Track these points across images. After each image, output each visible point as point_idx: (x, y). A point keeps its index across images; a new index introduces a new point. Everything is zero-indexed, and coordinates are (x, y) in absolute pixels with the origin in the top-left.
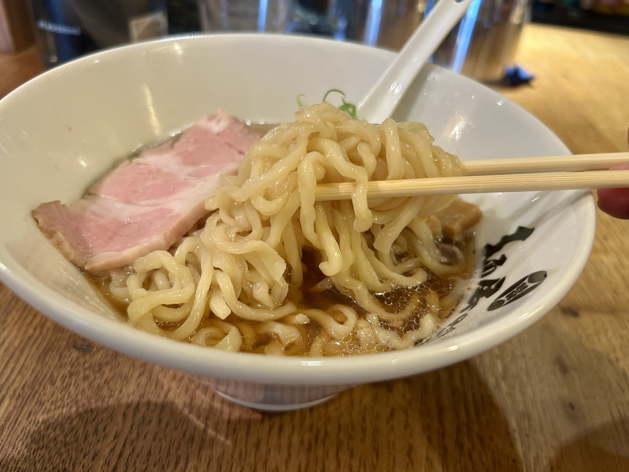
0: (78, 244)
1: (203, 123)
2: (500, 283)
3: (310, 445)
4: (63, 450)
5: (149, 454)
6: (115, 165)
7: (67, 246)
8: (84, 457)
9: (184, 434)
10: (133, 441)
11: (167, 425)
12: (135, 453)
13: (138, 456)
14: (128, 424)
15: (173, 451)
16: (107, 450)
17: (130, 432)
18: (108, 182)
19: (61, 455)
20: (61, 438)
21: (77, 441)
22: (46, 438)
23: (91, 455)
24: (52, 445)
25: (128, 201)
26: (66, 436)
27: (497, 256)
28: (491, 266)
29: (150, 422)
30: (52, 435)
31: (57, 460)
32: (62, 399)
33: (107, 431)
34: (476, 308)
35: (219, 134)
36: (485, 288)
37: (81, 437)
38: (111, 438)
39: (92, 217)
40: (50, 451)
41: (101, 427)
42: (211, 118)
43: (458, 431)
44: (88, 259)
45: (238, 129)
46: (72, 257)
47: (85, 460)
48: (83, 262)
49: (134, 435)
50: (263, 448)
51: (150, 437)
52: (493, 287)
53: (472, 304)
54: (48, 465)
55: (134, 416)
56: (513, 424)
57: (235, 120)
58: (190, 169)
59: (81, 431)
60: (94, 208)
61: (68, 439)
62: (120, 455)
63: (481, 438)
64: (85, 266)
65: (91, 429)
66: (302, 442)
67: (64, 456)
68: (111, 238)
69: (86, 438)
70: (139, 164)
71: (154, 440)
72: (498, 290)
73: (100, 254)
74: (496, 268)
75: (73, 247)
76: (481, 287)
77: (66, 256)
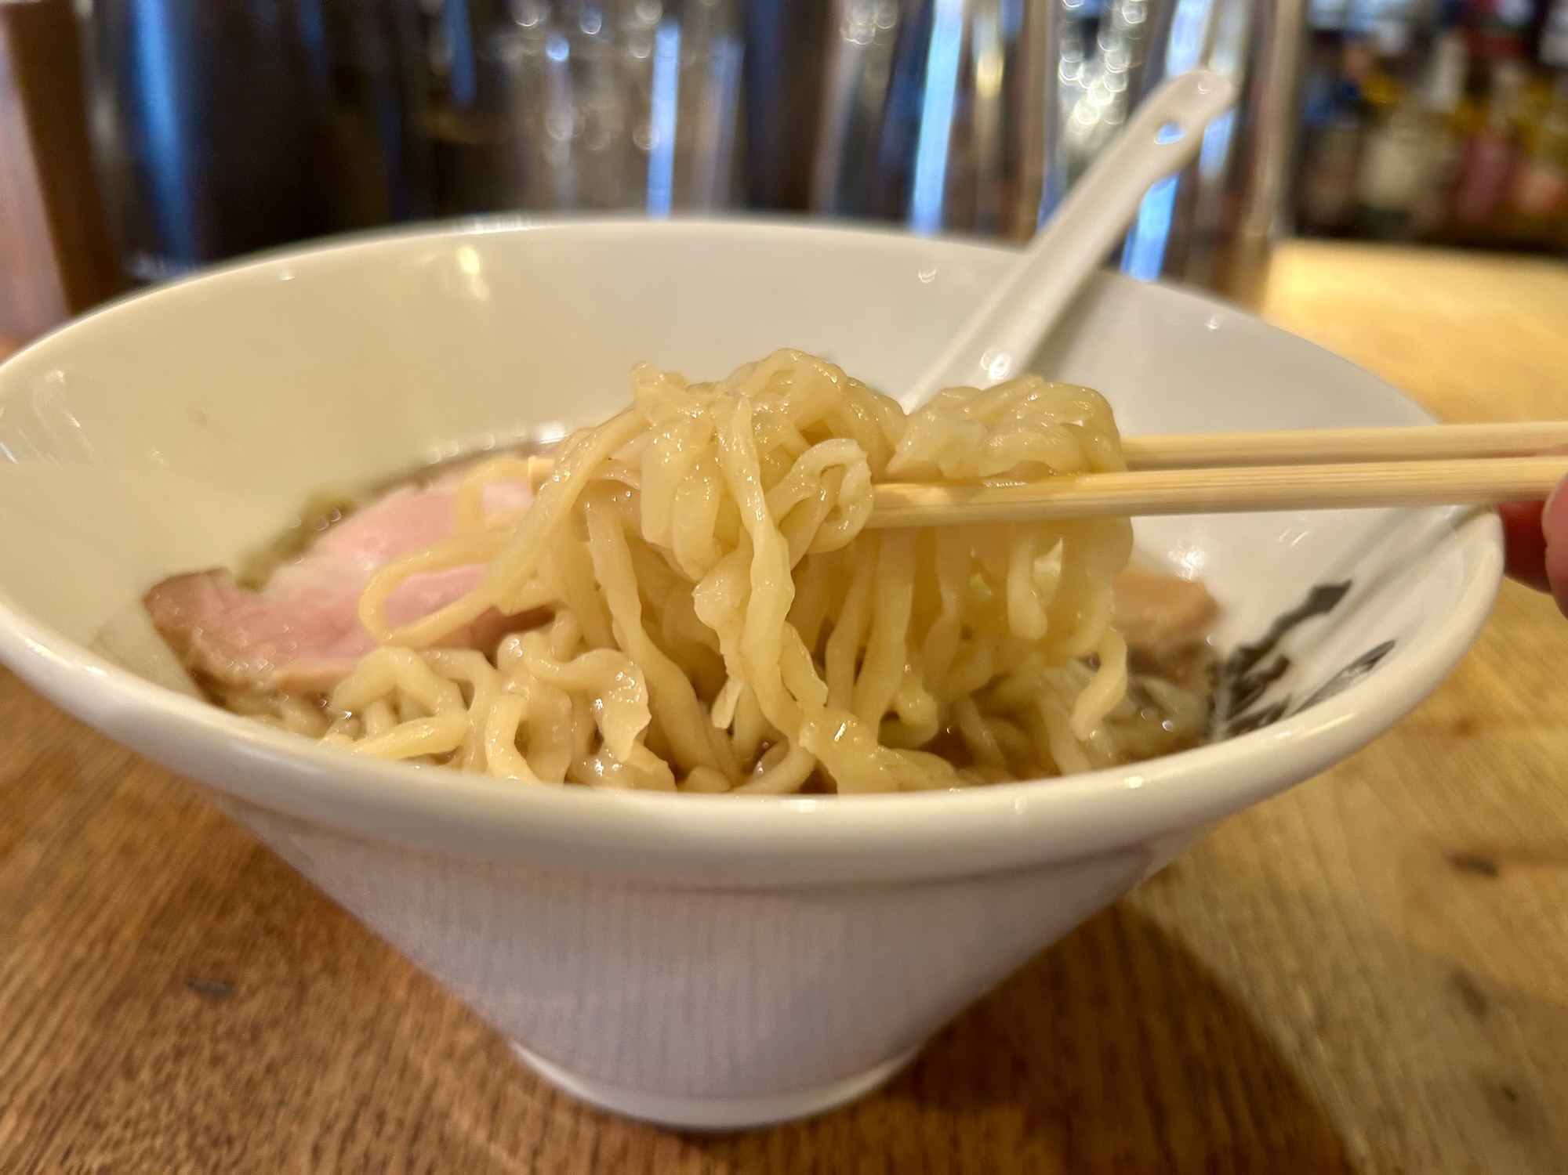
27: (1266, 664)
29: (384, 1166)
55: (342, 1151)
56: (1359, 1144)
74: (1265, 688)
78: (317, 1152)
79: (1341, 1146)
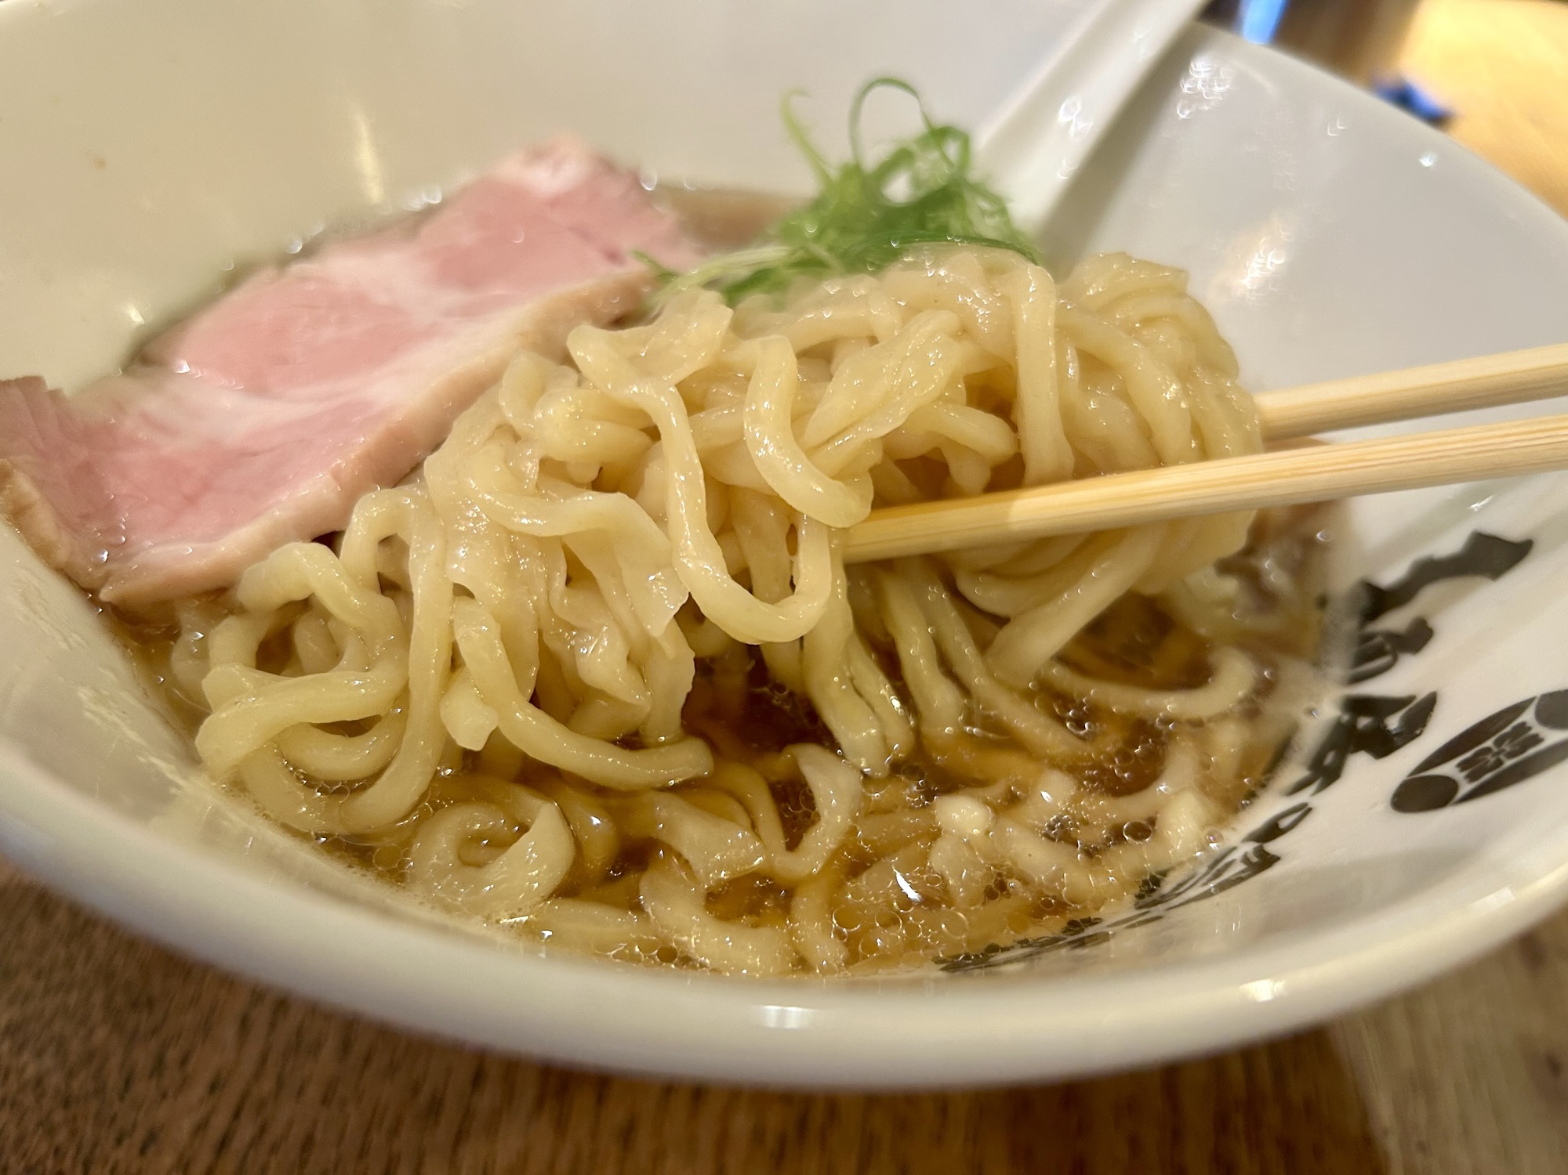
0: (86, 517)
1: (512, 169)
2: (1421, 712)
3: (782, 1141)
4: (58, 1116)
5: (308, 1143)
6: (233, 280)
7: (45, 521)
8: (119, 1141)
9: (415, 1090)
10: (261, 1105)
11: (367, 1060)
12: (270, 1138)
13: (274, 1149)
14: (253, 1051)
15: (378, 1139)
16: (187, 1125)
17: (258, 1074)
18: (205, 325)
19: (51, 1132)
20: (55, 1080)
21: (100, 1091)
22: (12, 1077)
23: (139, 1136)
24: (28, 1100)
25: (257, 387)
26: (71, 1075)
27: (1396, 621)
28: (1379, 652)
29: (318, 1046)
30: (31, 1071)
31: (39, 1146)
32: (70, 963)
33: (190, 1068)
34: (1337, 790)
35: (556, 202)
36: (1364, 722)
37: (114, 1080)
38: (197, 1091)
39: (143, 434)
40: (21, 1119)
41: (172, 1055)
42: (537, 155)
43: (1222, 1124)
44: (113, 566)
45: (614, 189)
46: (62, 555)
47: (121, 1154)
48: (100, 573)
49: (267, 1085)
50: (644, 1143)
51: (313, 1092)
52: (1393, 722)
53: (1325, 772)
54: (13, 1160)
55: (273, 1025)
56: (1384, 1111)
57: (606, 166)
58: (453, 297)
59: (115, 1061)
60: (153, 404)
61: (75, 1085)
62: (223, 1144)
63: (1287, 1148)
64: (103, 585)
65: (143, 1057)
66: (758, 1135)
67: (61, 1136)
68: (191, 500)
69: (128, 1083)
70: (304, 279)
71: (325, 1100)
72: (1417, 736)
73: (153, 551)
74: (1395, 660)
75: (66, 523)
76: (1346, 718)
77: (43, 551)
78: (245, 1023)
79: (1365, 1114)
